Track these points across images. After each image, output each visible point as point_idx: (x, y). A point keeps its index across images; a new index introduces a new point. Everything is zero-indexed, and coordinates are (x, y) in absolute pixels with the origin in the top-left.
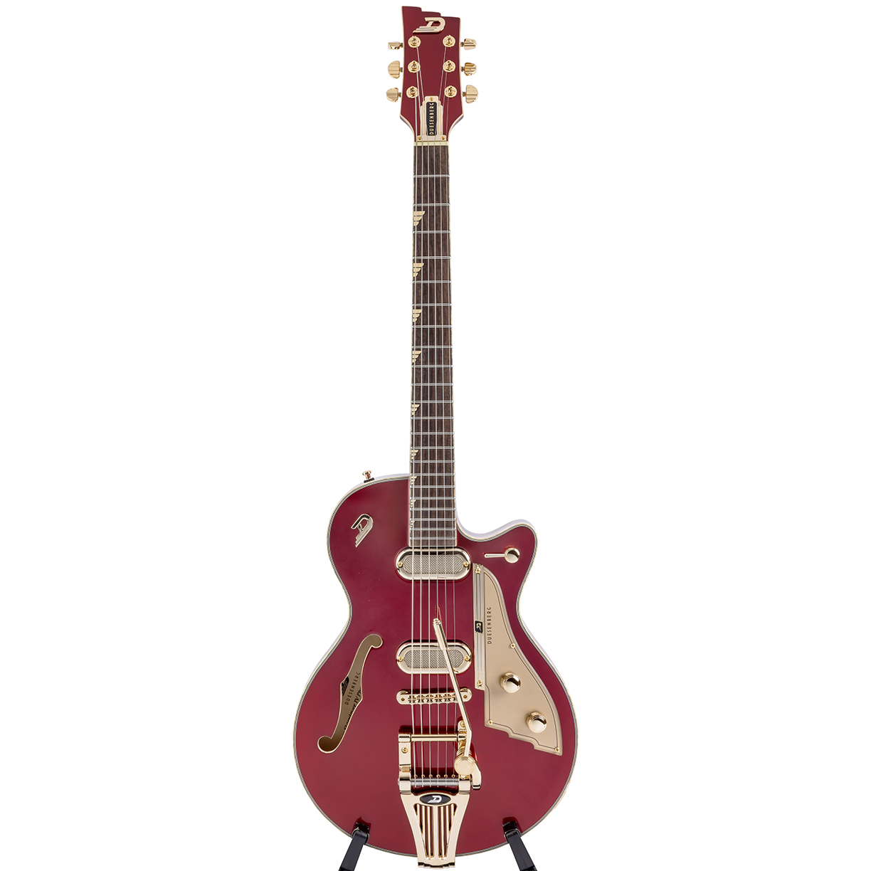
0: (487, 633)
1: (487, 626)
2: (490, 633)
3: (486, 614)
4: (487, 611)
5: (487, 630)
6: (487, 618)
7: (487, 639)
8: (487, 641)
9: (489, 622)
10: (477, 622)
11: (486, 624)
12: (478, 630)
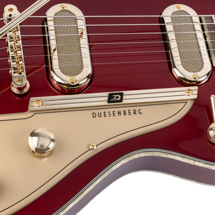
0: (107, 111)
1: (116, 110)
2: (108, 115)
3: (132, 109)
4: (137, 109)
5: (111, 110)
6: (127, 109)
7: (99, 111)
8: (96, 112)
9: (122, 113)
10: (122, 95)
11: (119, 109)
12: (110, 97)
